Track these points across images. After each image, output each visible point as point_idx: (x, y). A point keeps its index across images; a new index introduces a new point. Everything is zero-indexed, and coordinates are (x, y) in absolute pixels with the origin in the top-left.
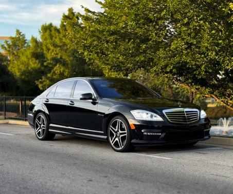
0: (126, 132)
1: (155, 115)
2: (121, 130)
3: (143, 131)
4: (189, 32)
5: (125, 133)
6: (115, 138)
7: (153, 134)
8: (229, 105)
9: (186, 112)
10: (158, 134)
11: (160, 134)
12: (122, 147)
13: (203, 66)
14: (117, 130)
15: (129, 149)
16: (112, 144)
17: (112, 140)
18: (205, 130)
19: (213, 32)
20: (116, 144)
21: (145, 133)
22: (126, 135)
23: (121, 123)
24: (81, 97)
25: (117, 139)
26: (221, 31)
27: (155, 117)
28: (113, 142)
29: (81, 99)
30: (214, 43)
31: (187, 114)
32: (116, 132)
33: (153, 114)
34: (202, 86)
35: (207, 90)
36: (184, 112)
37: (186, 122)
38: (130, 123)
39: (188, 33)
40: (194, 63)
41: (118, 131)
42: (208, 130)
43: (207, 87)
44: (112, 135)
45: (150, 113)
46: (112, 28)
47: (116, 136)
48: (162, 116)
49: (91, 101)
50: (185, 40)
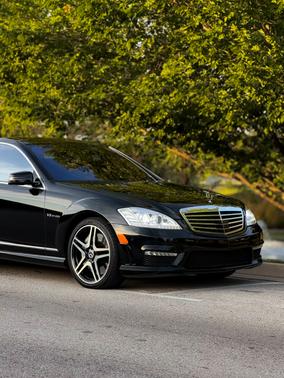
0: (109, 249)
1: (165, 217)
2: (97, 247)
3: (143, 248)
4: (205, 44)
5: (107, 252)
6: (85, 261)
7: (163, 254)
8: (270, 197)
9: (222, 213)
10: (171, 254)
11: (175, 255)
12: (100, 279)
13: (230, 114)
14: (88, 246)
15: (114, 282)
16: (78, 274)
17: (76, 265)
18: (254, 248)
19: (256, 48)
20: (87, 273)
21: (148, 253)
22: (109, 255)
23: (98, 231)
24: (12, 179)
25: (88, 264)
26: (270, 47)
27: (165, 221)
28: (78, 270)
29: (11, 183)
30: (257, 71)
31: (223, 217)
32: (87, 250)
33: (161, 215)
34: (218, 155)
35: (229, 164)
36: (217, 213)
37: (222, 231)
38: (117, 233)
39: (204, 48)
40: (213, 108)
41: (91, 247)
42: (258, 247)
43: (228, 157)
44: (77, 255)
45: (156, 215)
46: (33, 26)
47: (87, 258)
48: (179, 219)
49: (30, 186)
50: (195, 61)
